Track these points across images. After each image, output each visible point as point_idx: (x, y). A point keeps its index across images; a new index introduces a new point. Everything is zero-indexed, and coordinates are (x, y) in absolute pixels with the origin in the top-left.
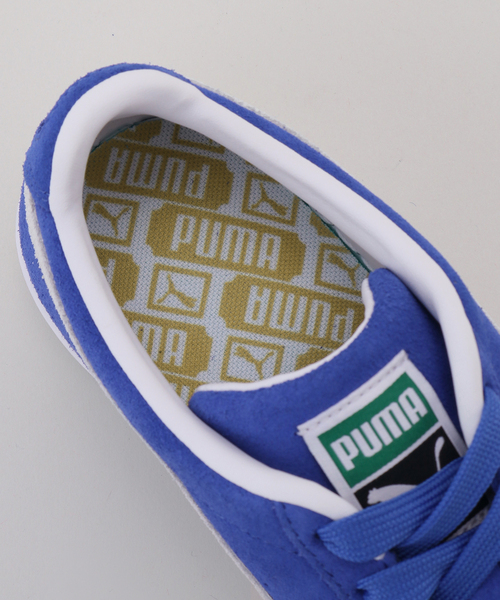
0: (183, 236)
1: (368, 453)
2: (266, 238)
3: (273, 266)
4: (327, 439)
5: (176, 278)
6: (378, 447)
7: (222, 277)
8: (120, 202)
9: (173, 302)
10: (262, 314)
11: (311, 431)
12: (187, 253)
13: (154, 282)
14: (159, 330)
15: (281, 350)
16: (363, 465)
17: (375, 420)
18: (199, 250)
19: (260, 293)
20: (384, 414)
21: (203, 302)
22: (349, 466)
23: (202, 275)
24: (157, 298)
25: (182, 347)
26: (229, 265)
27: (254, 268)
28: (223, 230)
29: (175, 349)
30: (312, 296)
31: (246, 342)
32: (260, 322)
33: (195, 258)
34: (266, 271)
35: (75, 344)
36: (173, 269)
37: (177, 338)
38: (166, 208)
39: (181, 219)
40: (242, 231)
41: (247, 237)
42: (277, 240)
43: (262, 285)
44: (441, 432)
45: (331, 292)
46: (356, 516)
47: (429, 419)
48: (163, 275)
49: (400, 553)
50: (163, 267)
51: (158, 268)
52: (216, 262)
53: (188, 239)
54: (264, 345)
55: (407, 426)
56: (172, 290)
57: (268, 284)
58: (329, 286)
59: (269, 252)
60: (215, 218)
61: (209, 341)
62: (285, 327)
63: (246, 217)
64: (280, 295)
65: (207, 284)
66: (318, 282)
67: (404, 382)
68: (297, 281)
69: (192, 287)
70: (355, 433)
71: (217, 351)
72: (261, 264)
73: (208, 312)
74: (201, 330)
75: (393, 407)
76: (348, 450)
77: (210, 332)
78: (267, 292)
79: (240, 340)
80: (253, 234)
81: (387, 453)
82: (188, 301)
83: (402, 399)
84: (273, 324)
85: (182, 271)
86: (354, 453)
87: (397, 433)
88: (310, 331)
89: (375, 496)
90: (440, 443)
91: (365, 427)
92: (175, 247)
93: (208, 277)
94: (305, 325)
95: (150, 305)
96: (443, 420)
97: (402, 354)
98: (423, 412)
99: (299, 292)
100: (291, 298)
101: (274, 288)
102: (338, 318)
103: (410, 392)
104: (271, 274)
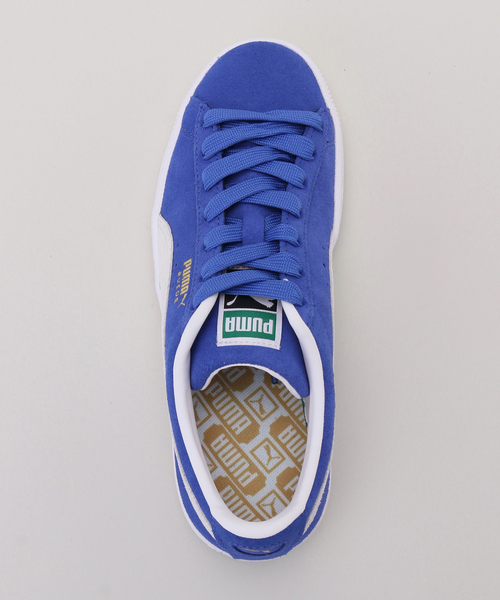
0: (249, 477)
1: (260, 320)
2: (216, 450)
3: (223, 436)
4: (272, 337)
5: (265, 462)
6: (255, 319)
7: (246, 448)
8: (263, 510)
9: (273, 453)
10: (242, 420)
11: (276, 344)
12: (252, 469)
13: (275, 467)
14: (288, 446)
15: (246, 400)
16: (266, 318)
17: (249, 329)
18: (247, 465)
19: (236, 429)
20: (244, 329)
21: (262, 443)
22: (271, 321)
23: (253, 455)
24: (279, 460)
25: (285, 432)
26: (240, 450)
27: (231, 441)
28: (231, 466)
29: (288, 434)
30: (217, 412)
31: (257, 414)
32: (246, 418)
33: (251, 464)
34: (227, 436)
35: (325, 481)
36: (263, 466)
37: (283, 438)
38: (246, 494)
39: (244, 485)
40: (224, 460)
41: (224, 456)
42: (212, 445)
43: (233, 432)
44: (226, 307)
45: (208, 407)
46: (284, 299)
47: (226, 315)
48: (269, 467)
49: (277, 275)
50: (267, 470)
51: (269, 472)
52: (244, 455)
53: (248, 473)
54: (252, 408)
55: (239, 319)
56: (270, 458)
57: (230, 430)
58: (207, 410)
59: (220, 442)
60: (230, 474)
61: (271, 426)
62: (237, 408)
63: (218, 464)
64: (229, 422)
65: (254, 450)
66: (210, 415)
67: (226, 335)
68: (218, 422)
69: (261, 453)
70: (260, 330)
71: (272, 420)
72: (227, 441)
73: (263, 438)
74: (271, 433)
75: (238, 329)
76: (267, 327)
77: (268, 430)
78: (233, 428)
79: (259, 417)
80: (220, 455)
81: (254, 315)
82: (267, 448)
83: (233, 330)
84: (241, 412)
85: (261, 463)
86: (266, 324)
87: (244, 319)
88: (229, 399)
89: (270, 305)
90: (229, 304)
91: (254, 330)
92: (256, 475)
93: (252, 452)
94: (229, 403)
95: (284, 459)
96: (222, 310)
97: (218, 345)
98: (228, 319)
99: (221, 418)
100: (225, 418)
101: (229, 427)
102: (213, 395)
103: (227, 330)
104: (226, 433)
